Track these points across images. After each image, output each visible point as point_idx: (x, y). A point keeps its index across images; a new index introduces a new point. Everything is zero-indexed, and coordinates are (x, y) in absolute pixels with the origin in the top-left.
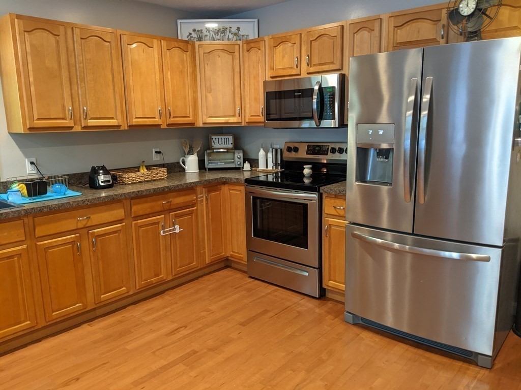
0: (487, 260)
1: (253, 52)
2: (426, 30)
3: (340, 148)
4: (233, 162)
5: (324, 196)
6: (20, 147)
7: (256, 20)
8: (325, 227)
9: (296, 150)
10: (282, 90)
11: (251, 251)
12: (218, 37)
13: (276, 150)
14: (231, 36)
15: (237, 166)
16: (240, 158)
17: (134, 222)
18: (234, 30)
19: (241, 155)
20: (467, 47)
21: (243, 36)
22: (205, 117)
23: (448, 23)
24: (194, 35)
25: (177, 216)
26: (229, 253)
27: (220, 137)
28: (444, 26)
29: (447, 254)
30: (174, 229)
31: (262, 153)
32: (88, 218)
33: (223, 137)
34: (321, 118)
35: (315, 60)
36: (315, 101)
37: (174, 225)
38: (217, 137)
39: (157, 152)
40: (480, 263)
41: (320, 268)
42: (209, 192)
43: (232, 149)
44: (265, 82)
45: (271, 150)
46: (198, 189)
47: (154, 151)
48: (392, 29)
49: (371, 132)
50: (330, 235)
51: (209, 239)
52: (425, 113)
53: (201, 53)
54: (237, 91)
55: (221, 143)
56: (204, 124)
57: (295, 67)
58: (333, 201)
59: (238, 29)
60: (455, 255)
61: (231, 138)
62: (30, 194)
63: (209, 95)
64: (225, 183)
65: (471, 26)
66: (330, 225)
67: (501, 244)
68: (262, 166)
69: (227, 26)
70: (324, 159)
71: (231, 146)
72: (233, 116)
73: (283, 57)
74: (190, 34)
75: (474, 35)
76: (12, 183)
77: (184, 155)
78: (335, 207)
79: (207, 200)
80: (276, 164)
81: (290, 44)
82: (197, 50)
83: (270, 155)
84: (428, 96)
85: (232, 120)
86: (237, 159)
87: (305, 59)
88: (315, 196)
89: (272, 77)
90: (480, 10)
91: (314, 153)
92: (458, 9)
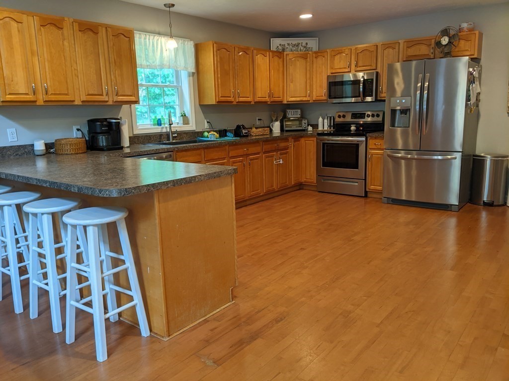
0: (455, 158)
1: (319, 59)
2: (424, 50)
3: (377, 114)
4: (301, 126)
5: (368, 139)
6: (203, 113)
7: (318, 38)
8: (369, 156)
9: (344, 116)
10: (336, 81)
11: (319, 175)
12: (294, 49)
13: (330, 118)
14: (302, 48)
15: (304, 128)
16: (305, 123)
17: (264, 155)
18: (304, 44)
19: (306, 121)
20: (444, 61)
21: (309, 48)
22: (288, 97)
23: (435, 47)
24: (280, 48)
25: (281, 154)
26: (303, 180)
27: (292, 111)
28: (433, 48)
29: (436, 157)
30: (279, 161)
31: (321, 119)
32: (247, 150)
33: (294, 110)
34: (365, 96)
35: (360, 64)
36: (361, 87)
37: (280, 159)
38: (290, 111)
39: (259, 120)
40: (453, 160)
41: (365, 180)
42: (295, 142)
43: (300, 118)
44: (328, 76)
45: (326, 117)
46: (290, 139)
47: (257, 118)
48: (405, 47)
49: (398, 101)
50: (372, 160)
51: (294, 170)
52: (426, 92)
53: (288, 59)
54: (308, 81)
55: (292, 114)
56: (288, 102)
57: (347, 67)
58: (374, 140)
59: (307, 44)
60: (440, 157)
61: (299, 111)
62: (220, 136)
63: (291, 84)
64: (302, 137)
65: (446, 50)
66: (372, 154)
67: (461, 151)
68: (320, 128)
69: (300, 42)
70: (361, 121)
71: (299, 116)
72: (306, 97)
73: (340, 62)
74: (278, 47)
75: (447, 54)
76: (204, 132)
77: (272, 121)
78: (375, 144)
79: (294, 146)
80: (330, 126)
81: (344, 55)
82: (285, 57)
83: (326, 121)
84: (427, 83)
85: (305, 99)
86: (303, 124)
87: (353, 63)
88: (363, 139)
89: (332, 73)
90: (451, 42)
91: (356, 118)
92: (440, 41)
